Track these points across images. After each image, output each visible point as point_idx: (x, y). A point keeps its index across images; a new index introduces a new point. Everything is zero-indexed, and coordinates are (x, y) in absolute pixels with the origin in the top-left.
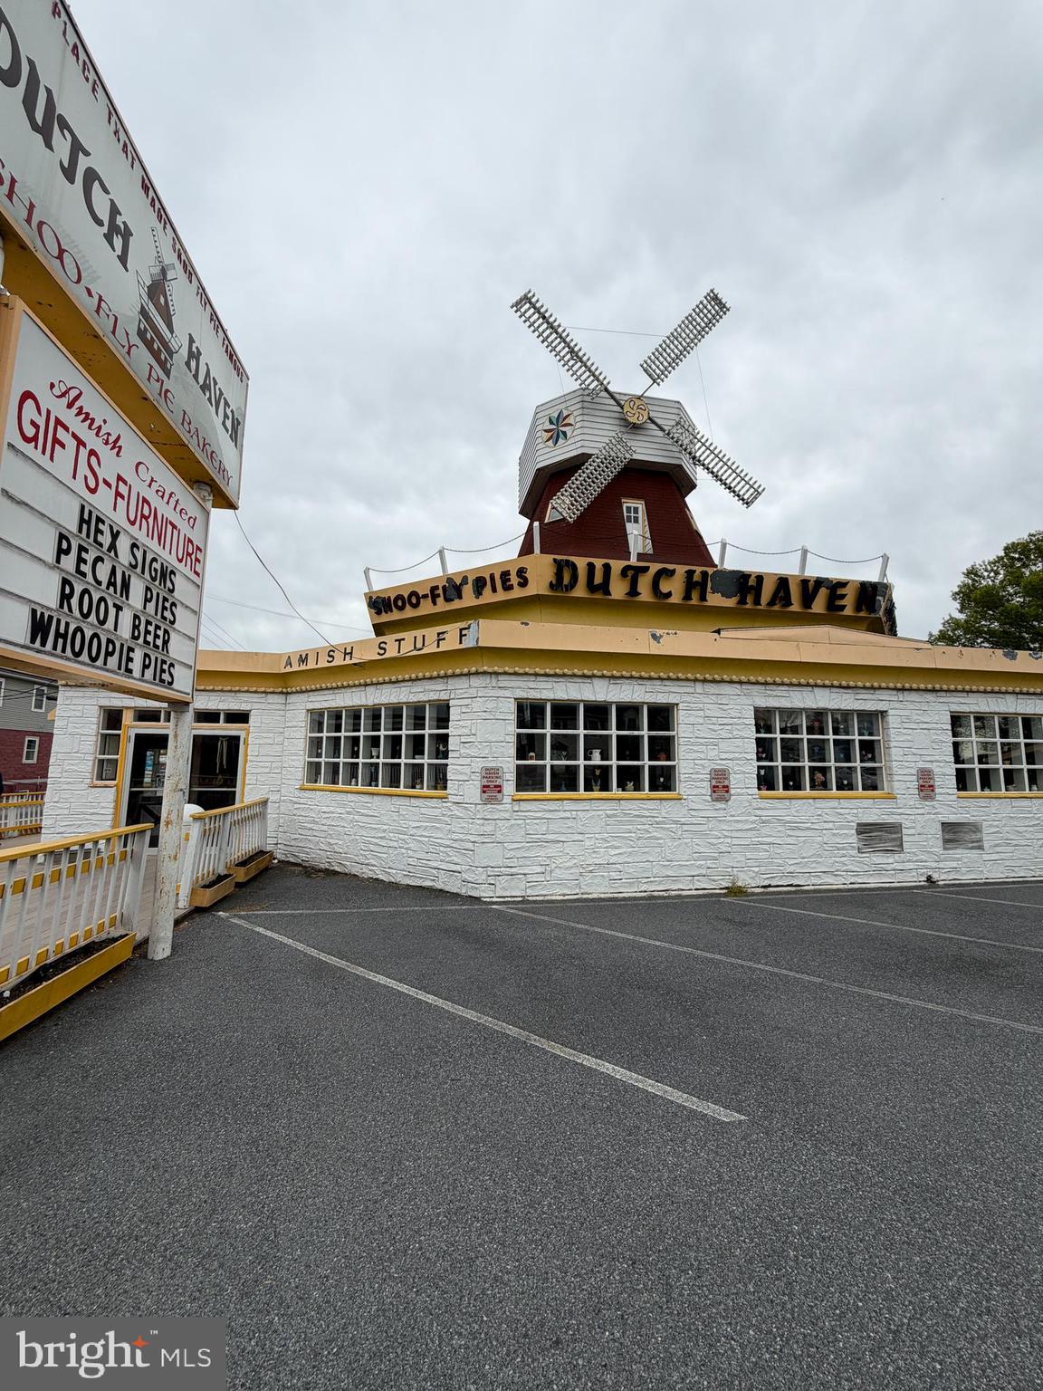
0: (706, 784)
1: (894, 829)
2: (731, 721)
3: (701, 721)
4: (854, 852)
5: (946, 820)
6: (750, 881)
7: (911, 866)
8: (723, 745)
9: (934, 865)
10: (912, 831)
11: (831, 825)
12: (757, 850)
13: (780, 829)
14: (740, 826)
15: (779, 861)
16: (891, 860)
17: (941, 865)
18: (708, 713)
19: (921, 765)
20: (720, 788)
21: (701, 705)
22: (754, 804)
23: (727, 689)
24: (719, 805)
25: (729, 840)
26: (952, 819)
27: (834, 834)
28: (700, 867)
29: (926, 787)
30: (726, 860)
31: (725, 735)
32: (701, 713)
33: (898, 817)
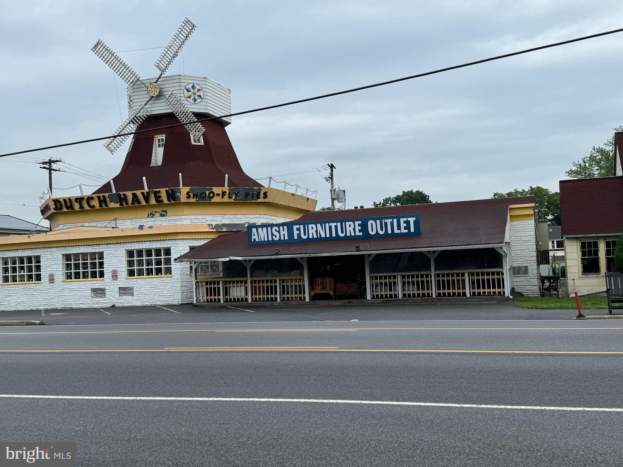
0: (47, 278)
1: (103, 290)
2: (54, 259)
3: (46, 260)
4: (90, 298)
5: (120, 287)
6: (60, 306)
7: (108, 301)
8: (53, 267)
9: (116, 301)
10: (109, 290)
11: (83, 289)
12: (61, 297)
13: (68, 291)
14: (57, 290)
15: (68, 300)
16: (102, 300)
17: (118, 301)
18: (48, 257)
19: (114, 269)
20: (52, 279)
21: (46, 255)
22: (61, 284)
23: (54, 249)
24: (51, 284)
25: (54, 295)
26: (123, 286)
27: (84, 292)
28: (46, 302)
29: (115, 276)
30: (53, 300)
31: (52, 263)
32: (46, 258)
33: (105, 286)
